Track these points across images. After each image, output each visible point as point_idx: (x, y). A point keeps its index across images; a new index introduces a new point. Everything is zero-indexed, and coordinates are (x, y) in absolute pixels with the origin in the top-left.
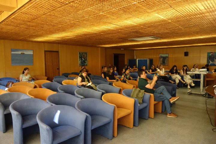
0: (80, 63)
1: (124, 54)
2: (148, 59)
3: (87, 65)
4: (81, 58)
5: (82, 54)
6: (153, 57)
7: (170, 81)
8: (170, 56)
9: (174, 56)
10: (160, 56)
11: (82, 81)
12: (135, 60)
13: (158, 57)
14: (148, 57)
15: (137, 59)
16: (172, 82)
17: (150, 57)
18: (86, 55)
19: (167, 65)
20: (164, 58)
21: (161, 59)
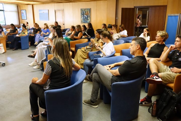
0: (82, 20)
4: (83, 14)
5: (85, 10)
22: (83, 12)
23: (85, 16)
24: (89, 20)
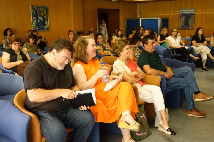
0: (35, 26)
1: (118, 10)
2: (159, 19)
3: (48, 28)
4: (35, 15)
5: (38, 8)
6: (168, 14)
7: (191, 55)
8: (199, 13)
9: (205, 13)
10: (180, 13)
11: (11, 60)
12: (138, 21)
13: (177, 14)
14: (161, 15)
15: (141, 19)
16: (195, 57)
17: (164, 14)
18: (45, 12)
19: (192, 29)
20: (188, 17)
21: (183, 19)
22: (36, 12)
23: (40, 19)
24: (47, 25)
